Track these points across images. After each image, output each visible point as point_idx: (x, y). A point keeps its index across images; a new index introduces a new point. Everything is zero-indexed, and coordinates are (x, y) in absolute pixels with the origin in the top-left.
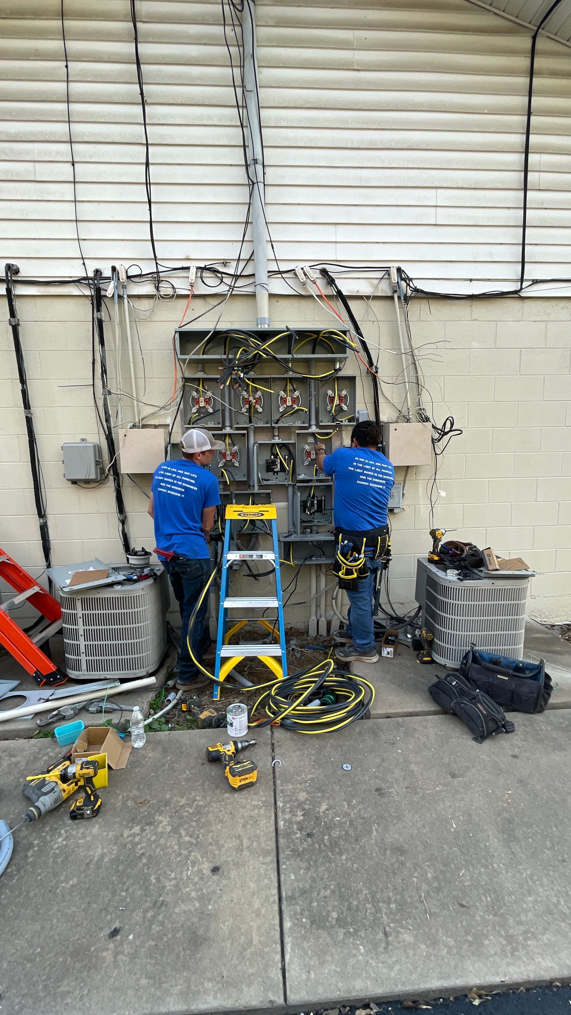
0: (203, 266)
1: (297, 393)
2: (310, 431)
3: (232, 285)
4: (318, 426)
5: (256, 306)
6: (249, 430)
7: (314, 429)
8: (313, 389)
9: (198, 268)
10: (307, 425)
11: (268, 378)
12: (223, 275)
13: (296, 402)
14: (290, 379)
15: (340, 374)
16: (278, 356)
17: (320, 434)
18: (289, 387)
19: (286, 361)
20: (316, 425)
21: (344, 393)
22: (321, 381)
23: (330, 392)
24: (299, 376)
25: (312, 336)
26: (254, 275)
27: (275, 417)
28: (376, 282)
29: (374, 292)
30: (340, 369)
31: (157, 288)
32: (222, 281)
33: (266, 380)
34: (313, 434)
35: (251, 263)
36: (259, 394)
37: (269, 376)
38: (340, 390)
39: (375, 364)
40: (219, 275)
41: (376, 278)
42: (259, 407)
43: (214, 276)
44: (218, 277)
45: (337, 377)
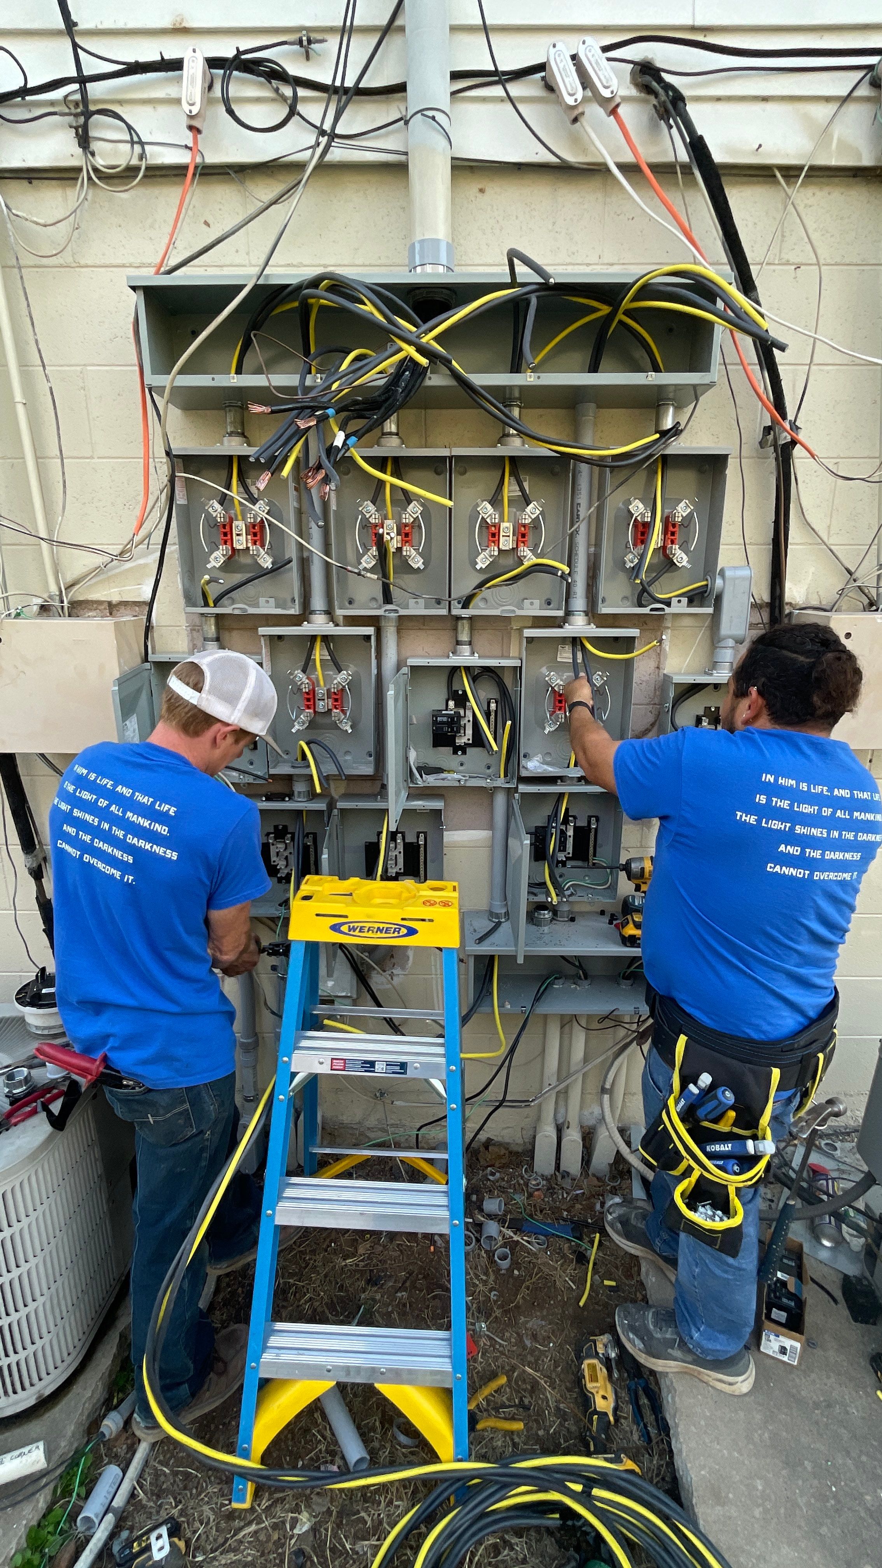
0: (230, 53)
1: (533, 510)
2: (568, 631)
3: (327, 127)
4: (592, 614)
5: (407, 207)
6: (383, 623)
7: (579, 626)
8: (583, 498)
9: (213, 63)
10: (561, 613)
11: (444, 458)
12: (302, 92)
13: (530, 538)
14: (513, 459)
15: (678, 446)
16: (479, 380)
17: (598, 642)
18: (510, 489)
19: (503, 395)
20: (586, 613)
21: (682, 510)
22: (612, 468)
23: (638, 508)
24: (543, 450)
25: (596, 310)
26: (400, 88)
27: (463, 586)
28: (823, 112)
29: (812, 154)
30: (676, 431)
31: (84, 140)
32: (293, 112)
33: (436, 465)
34: (575, 642)
35: (393, 42)
36: (414, 510)
37: (444, 452)
38: (670, 502)
39: (791, 416)
40: (287, 91)
41: (828, 99)
42: (413, 553)
43: (267, 93)
44: (284, 98)
45: (665, 458)
